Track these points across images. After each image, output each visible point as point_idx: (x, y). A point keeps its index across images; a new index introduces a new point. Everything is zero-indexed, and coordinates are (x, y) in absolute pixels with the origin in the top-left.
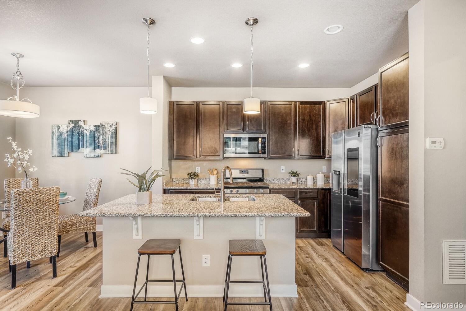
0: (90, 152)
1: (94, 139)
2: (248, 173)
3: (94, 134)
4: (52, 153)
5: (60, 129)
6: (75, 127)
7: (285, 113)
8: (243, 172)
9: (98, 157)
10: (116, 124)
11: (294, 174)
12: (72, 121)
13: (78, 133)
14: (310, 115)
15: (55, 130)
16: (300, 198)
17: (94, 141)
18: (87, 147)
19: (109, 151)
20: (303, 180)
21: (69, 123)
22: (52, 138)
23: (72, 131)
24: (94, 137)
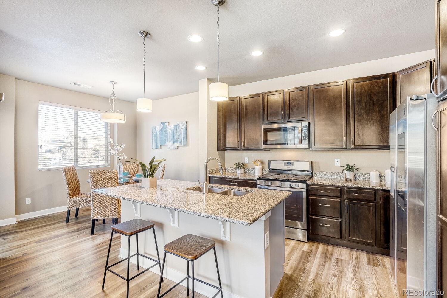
0: (172, 145)
1: (174, 135)
2: (293, 165)
3: (174, 132)
4: (152, 146)
5: (156, 130)
6: (163, 127)
7: (333, 96)
8: (288, 163)
9: (176, 149)
10: (187, 123)
11: (350, 168)
12: (162, 123)
13: (165, 132)
14: (369, 95)
15: (154, 130)
16: (348, 199)
17: (174, 137)
18: (170, 142)
19: (182, 144)
20: (366, 176)
21: (160, 125)
22: (152, 136)
23: (162, 130)
24: (174, 134)
